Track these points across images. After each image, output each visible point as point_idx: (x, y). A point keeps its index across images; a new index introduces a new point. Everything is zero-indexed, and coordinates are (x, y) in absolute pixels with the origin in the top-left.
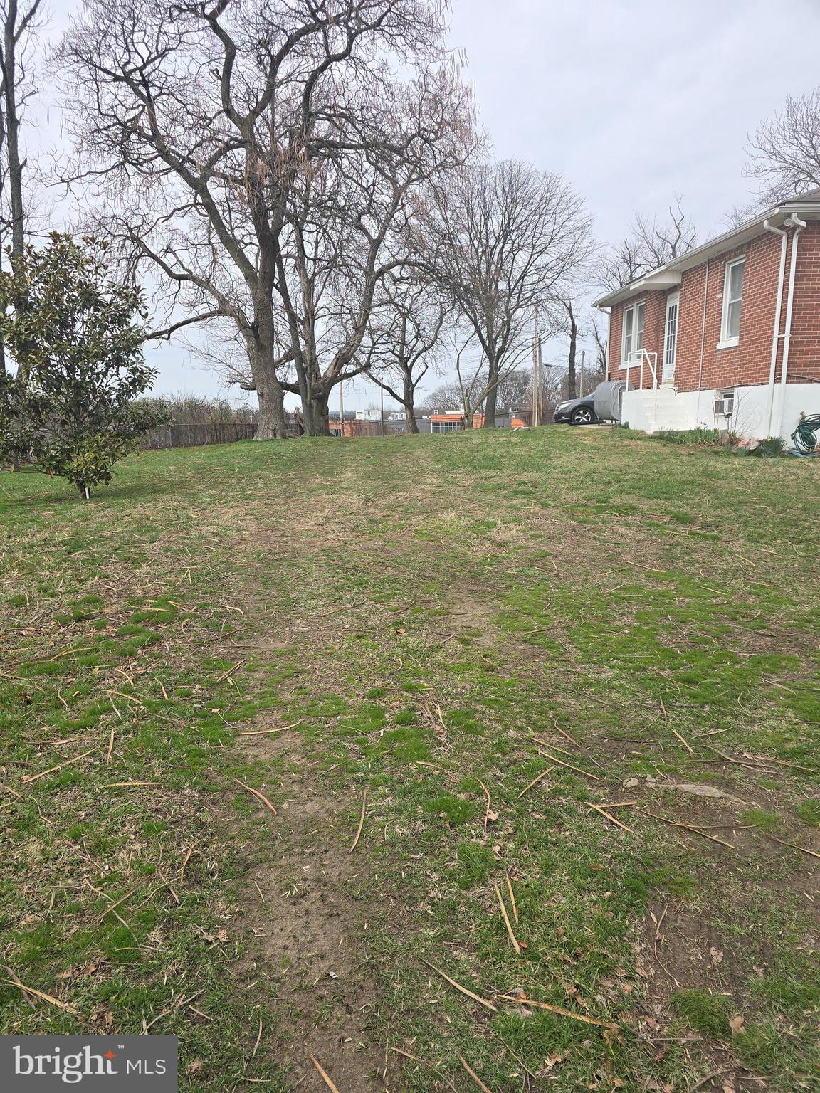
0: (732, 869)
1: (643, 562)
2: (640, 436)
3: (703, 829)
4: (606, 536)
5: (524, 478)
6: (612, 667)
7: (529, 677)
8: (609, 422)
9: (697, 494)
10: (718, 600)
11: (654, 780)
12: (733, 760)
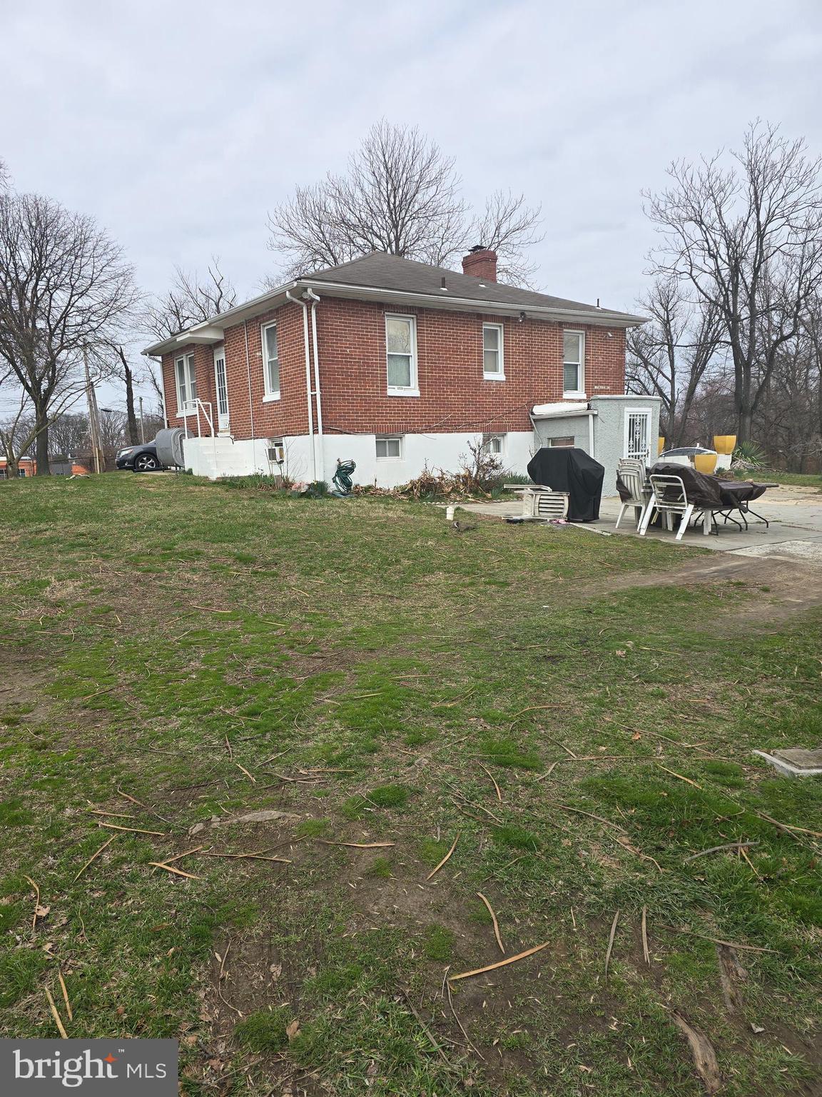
0: (290, 882)
1: (210, 604)
2: (204, 482)
3: (264, 853)
4: (172, 583)
5: (82, 529)
6: (179, 716)
7: (90, 745)
8: (173, 468)
9: (258, 535)
10: (278, 632)
11: (219, 819)
12: (291, 779)
